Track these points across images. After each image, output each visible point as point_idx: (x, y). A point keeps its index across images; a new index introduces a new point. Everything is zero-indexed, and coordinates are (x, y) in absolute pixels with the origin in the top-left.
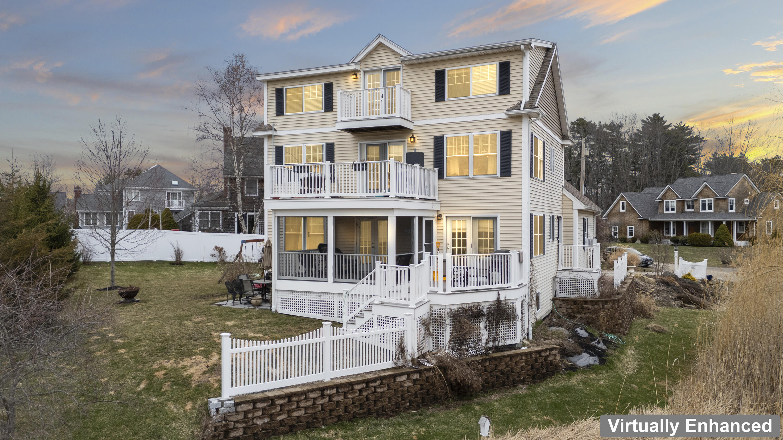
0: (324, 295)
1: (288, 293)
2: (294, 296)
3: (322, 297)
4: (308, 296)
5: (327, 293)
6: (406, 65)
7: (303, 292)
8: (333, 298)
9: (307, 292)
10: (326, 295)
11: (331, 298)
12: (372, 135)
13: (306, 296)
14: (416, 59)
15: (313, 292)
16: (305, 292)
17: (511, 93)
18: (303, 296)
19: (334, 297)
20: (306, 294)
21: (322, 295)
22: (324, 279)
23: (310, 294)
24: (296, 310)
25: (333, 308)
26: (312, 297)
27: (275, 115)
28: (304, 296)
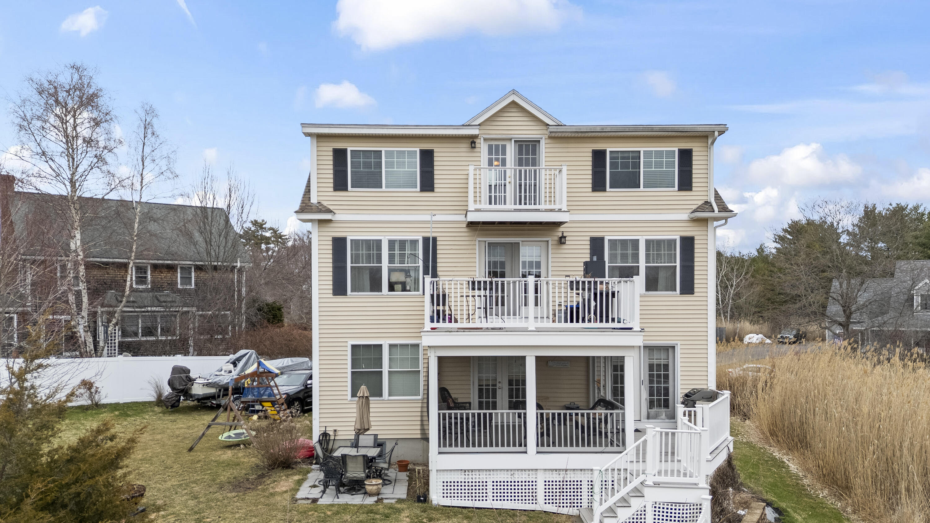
0: (520, 473)
1: (456, 473)
2: (467, 477)
3: (516, 476)
4: (492, 476)
5: (525, 470)
6: (550, 138)
7: (483, 470)
8: (534, 476)
9: (490, 470)
10: (523, 472)
11: (531, 476)
12: (499, 230)
13: (488, 476)
14: (571, 132)
15: (501, 470)
16: (486, 470)
17: (694, 189)
18: (483, 477)
19: (536, 474)
20: (488, 473)
21: (516, 473)
22: (522, 449)
23: (495, 473)
24: (471, 497)
25: (534, 491)
26: (498, 476)
27: (332, 189)
28: (485, 477)
